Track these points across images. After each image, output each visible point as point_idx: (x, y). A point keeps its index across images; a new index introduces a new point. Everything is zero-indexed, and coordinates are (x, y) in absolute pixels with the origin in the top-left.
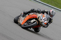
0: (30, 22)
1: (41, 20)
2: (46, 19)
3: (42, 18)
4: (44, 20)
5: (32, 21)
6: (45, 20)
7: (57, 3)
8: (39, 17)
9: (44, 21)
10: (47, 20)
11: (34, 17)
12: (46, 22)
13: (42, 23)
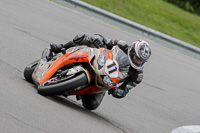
0: (65, 75)
1: (100, 67)
2: (117, 66)
3: (102, 60)
4: (109, 67)
5: (73, 71)
6: (113, 68)
7: (134, 5)
8: (94, 58)
9: (110, 72)
10: (120, 70)
11: (77, 59)
12: (115, 75)
13: (103, 76)
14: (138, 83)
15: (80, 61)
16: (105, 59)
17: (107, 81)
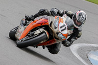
0: (33, 35)
1: (56, 28)
2: (66, 27)
3: (57, 24)
4: (61, 27)
5: (38, 32)
6: (64, 28)
8: (52, 22)
9: (62, 31)
10: (68, 29)
12: (66, 32)
13: (58, 33)
14: (79, 37)
15: (43, 24)
16: (59, 23)
17: (60, 36)
